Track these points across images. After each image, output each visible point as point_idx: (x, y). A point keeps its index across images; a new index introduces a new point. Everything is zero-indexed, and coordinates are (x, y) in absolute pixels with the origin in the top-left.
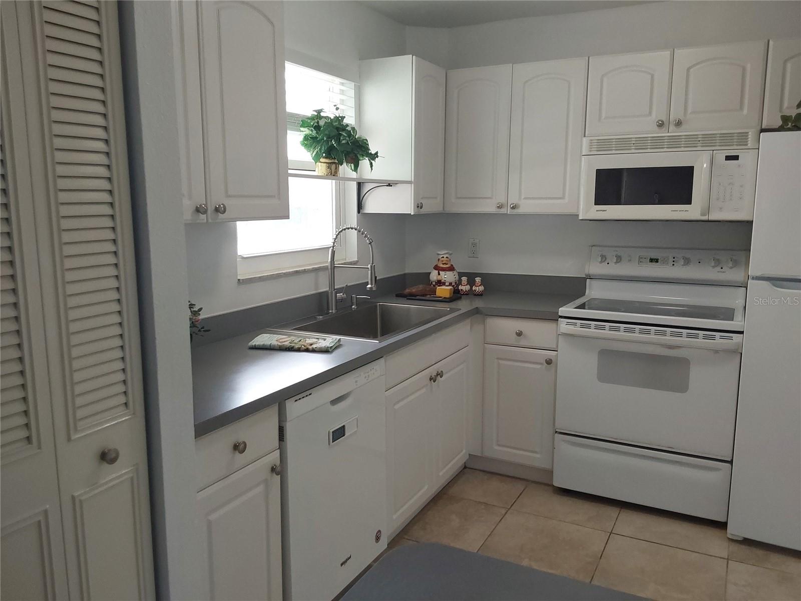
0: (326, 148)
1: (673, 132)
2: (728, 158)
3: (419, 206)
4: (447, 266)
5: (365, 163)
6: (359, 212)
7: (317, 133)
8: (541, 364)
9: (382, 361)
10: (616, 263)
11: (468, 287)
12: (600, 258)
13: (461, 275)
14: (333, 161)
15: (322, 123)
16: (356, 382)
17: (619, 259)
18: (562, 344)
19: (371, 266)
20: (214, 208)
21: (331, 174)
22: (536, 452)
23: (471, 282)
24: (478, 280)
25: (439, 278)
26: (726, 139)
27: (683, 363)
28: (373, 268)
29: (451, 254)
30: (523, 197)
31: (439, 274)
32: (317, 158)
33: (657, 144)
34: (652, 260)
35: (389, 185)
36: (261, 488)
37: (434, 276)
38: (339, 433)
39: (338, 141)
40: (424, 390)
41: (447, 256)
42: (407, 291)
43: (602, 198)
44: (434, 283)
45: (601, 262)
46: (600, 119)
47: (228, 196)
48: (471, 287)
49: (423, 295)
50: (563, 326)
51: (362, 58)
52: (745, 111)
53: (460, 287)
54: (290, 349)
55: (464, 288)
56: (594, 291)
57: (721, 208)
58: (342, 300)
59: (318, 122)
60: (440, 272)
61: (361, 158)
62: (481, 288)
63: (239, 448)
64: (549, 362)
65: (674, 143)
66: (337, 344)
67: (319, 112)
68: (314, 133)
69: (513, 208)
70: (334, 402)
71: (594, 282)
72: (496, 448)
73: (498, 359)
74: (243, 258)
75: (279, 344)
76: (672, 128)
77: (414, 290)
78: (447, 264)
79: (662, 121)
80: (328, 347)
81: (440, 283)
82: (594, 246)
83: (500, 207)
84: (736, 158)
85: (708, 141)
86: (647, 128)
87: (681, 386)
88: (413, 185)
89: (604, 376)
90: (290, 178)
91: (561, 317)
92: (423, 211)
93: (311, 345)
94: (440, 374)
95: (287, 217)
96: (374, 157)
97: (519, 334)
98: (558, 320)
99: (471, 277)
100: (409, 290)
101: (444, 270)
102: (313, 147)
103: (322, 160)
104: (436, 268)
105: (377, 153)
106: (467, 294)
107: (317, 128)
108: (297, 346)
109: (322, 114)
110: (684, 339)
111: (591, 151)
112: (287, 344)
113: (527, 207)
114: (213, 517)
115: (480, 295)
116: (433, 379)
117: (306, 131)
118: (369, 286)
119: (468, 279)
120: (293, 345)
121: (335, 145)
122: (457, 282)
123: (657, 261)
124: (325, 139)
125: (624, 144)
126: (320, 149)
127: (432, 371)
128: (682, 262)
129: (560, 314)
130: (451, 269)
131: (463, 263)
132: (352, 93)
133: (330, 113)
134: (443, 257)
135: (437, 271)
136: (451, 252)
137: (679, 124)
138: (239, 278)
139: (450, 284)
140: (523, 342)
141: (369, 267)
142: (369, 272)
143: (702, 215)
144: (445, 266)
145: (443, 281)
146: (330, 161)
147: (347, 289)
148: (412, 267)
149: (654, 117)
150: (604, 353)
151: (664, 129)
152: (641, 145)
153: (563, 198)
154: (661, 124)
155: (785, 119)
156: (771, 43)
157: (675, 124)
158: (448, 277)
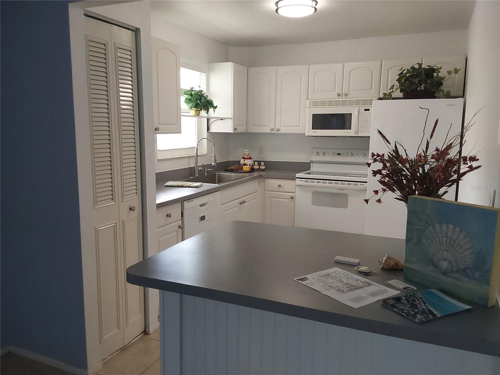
0: (195, 104)
2: (365, 110)
3: (235, 129)
4: (248, 157)
5: (211, 110)
6: (208, 132)
7: (191, 97)
8: (289, 199)
9: (219, 192)
10: (323, 155)
11: (258, 167)
12: (316, 153)
13: (255, 161)
14: (198, 109)
15: (193, 93)
16: (209, 199)
17: (324, 154)
18: (298, 190)
19: (214, 155)
20: (154, 129)
21: (197, 115)
23: (259, 164)
24: (262, 163)
25: (245, 162)
26: (365, 102)
27: (346, 196)
28: (215, 156)
30: (282, 126)
31: (244, 161)
32: (191, 108)
33: (337, 103)
34: (338, 154)
35: (222, 120)
36: (175, 233)
37: (242, 162)
38: (203, 218)
39: (201, 101)
40: (237, 208)
41: (248, 152)
42: (230, 168)
43: (315, 126)
44: (242, 165)
45: (317, 155)
46: (314, 92)
47: (159, 124)
48: (259, 167)
49: (237, 170)
50: (298, 182)
51: (209, 63)
52: (373, 90)
53: (254, 167)
54: (182, 187)
55: (256, 167)
56: (314, 168)
57: (363, 131)
59: (191, 93)
60: (245, 160)
61: (210, 108)
62: (264, 167)
63: (168, 216)
64: (292, 198)
65: (344, 103)
66: (201, 185)
67: (192, 88)
68: (190, 97)
69: (277, 130)
70: (201, 206)
71: (314, 164)
73: (270, 197)
74: (159, 150)
75: (177, 185)
76: (343, 97)
77: (233, 168)
78: (248, 156)
80: (196, 186)
81: (245, 165)
82: (314, 148)
83: (272, 130)
84: (368, 110)
85: (358, 102)
86: (333, 96)
88: (232, 120)
89: (314, 203)
90: (182, 117)
91: (297, 178)
92: (237, 131)
93: (190, 185)
94: (244, 202)
95: (181, 133)
96: (215, 108)
97: (279, 186)
98: (295, 179)
99: (259, 162)
101: (246, 159)
102: (189, 103)
103: (193, 109)
105: (217, 106)
106: (257, 170)
107: (191, 95)
108: (185, 186)
109: (193, 89)
110: (346, 185)
111: (310, 106)
112: (180, 185)
113: (284, 130)
114: (160, 239)
115: (263, 170)
116: (241, 203)
117: (187, 96)
118: (213, 164)
120: (183, 185)
121: (199, 103)
122: (253, 165)
123: (340, 154)
124: (195, 100)
125: (323, 103)
126: (193, 104)
127: (241, 200)
128: (350, 155)
129: (296, 177)
130: (250, 158)
131: (256, 156)
132: (204, 78)
133: (197, 89)
134: (246, 153)
135: (244, 159)
136: (250, 151)
137: (346, 95)
138: (158, 159)
139: (250, 165)
140: (281, 190)
142: (213, 158)
143: (356, 134)
144: (247, 157)
146: (197, 109)
147: (203, 166)
148: (232, 158)
149: (336, 92)
150: (314, 193)
151: (340, 97)
152: (331, 104)
153: (299, 126)
154: (339, 95)
155: (385, 94)
156: (383, 61)
157: (338, 96)
158: (248, 162)
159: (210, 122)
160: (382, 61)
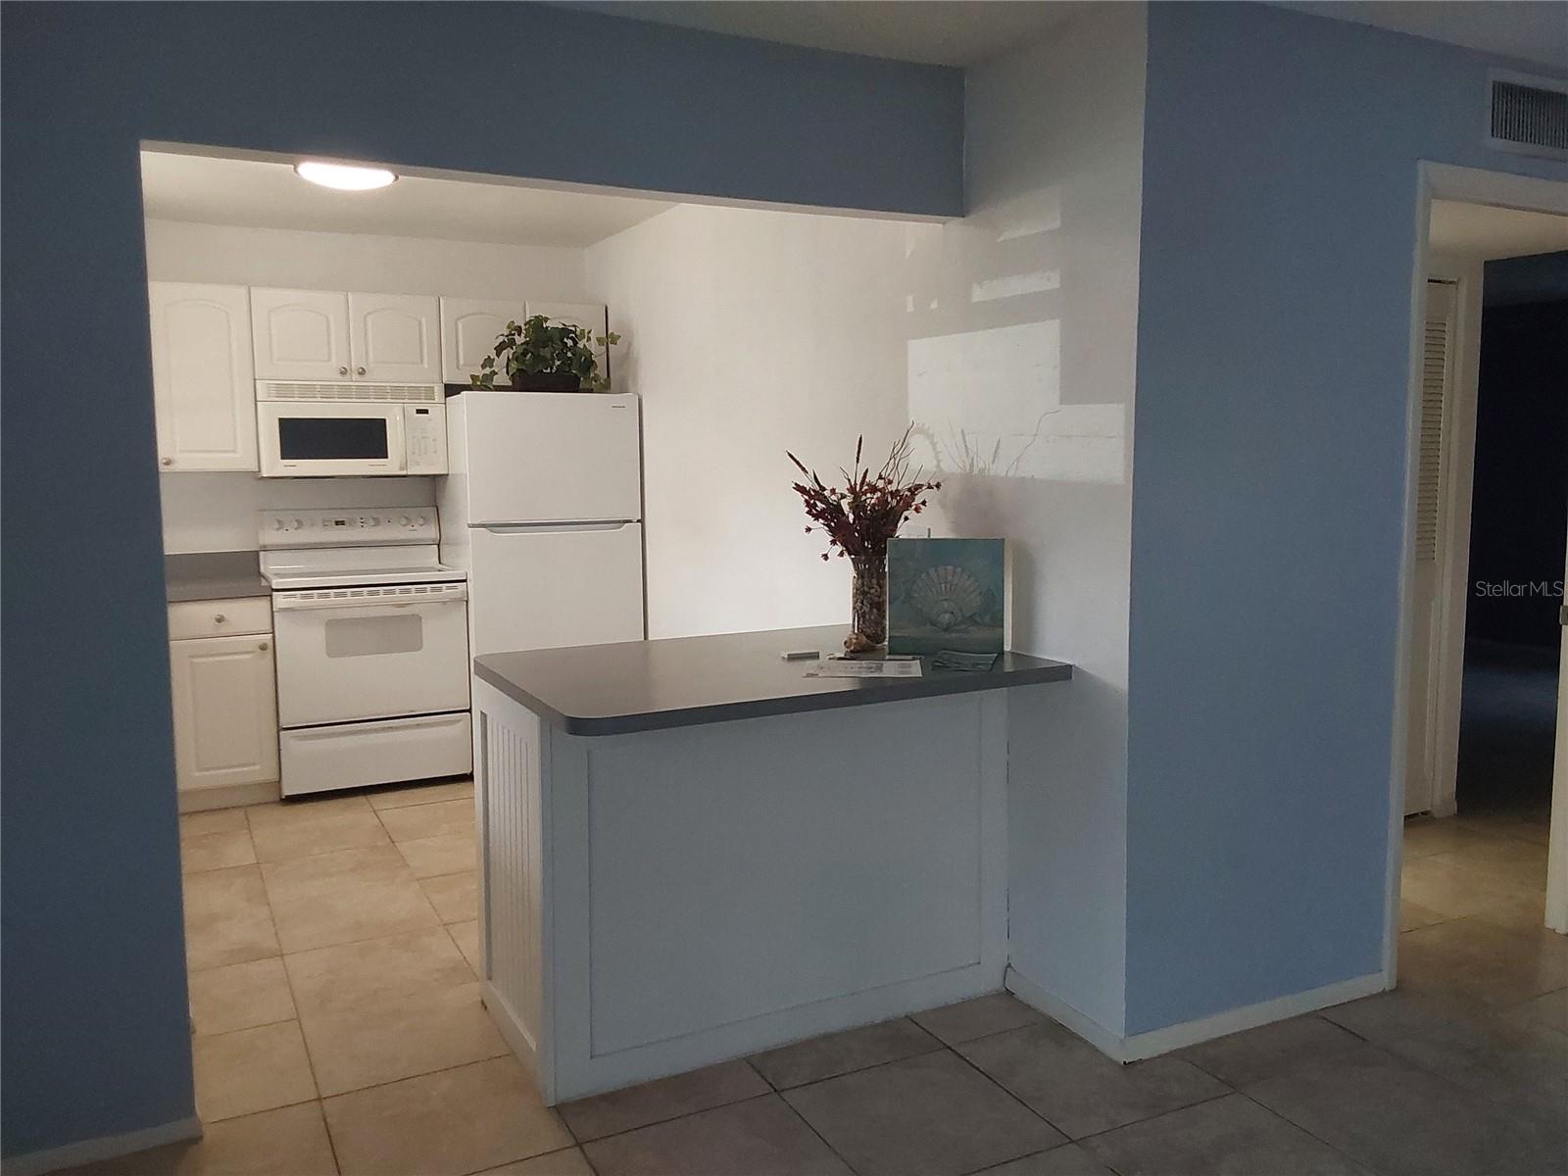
1: (355, 380)
2: (419, 411)
8: (253, 653)
10: (297, 528)
12: (276, 524)
17: (300, 524)
18: (281, 622)
22: (253, 764)
26: (414, 393)
27: (415, 620)
30: (178, 450)
33: (345, 393)
34: (337, 523)
43: (289, 450)
45: (278, 529)
46: (272, 360)
50: (280, 600)
52: (425, 365)
56: (271, 564)
57: (418, 462)
64: (263, 648)
65: (363, 393)
69: (168, 464)
71: (267, 555)
72: (197, 774)
73: (191, 657)
76: (355, 376)
79: (344, 369)
82: (269, 510)
84: (426, 412)
85: (397, 393)
86: (325, 372)
87: (416, 645)
89: (334, 650)
91: (275, 590)
97: (220, 620)
98: (271, 595)
110: (410, 595)
111: (269, 396)
113: (186, 463)
123: (342, 523)
125: (307, 392)
128: (371, 522)
129: (274, 587)
137: (362, 372)
140: (225, 629)
143: (401, 469)
149: (337, 362)
150: (332, 624)
151: (348, 376)
152: (327, 393)
153: (234, 451)
154: (343, 372)
155: (474, 377)
156: (442, 301)
160: (439, 299)
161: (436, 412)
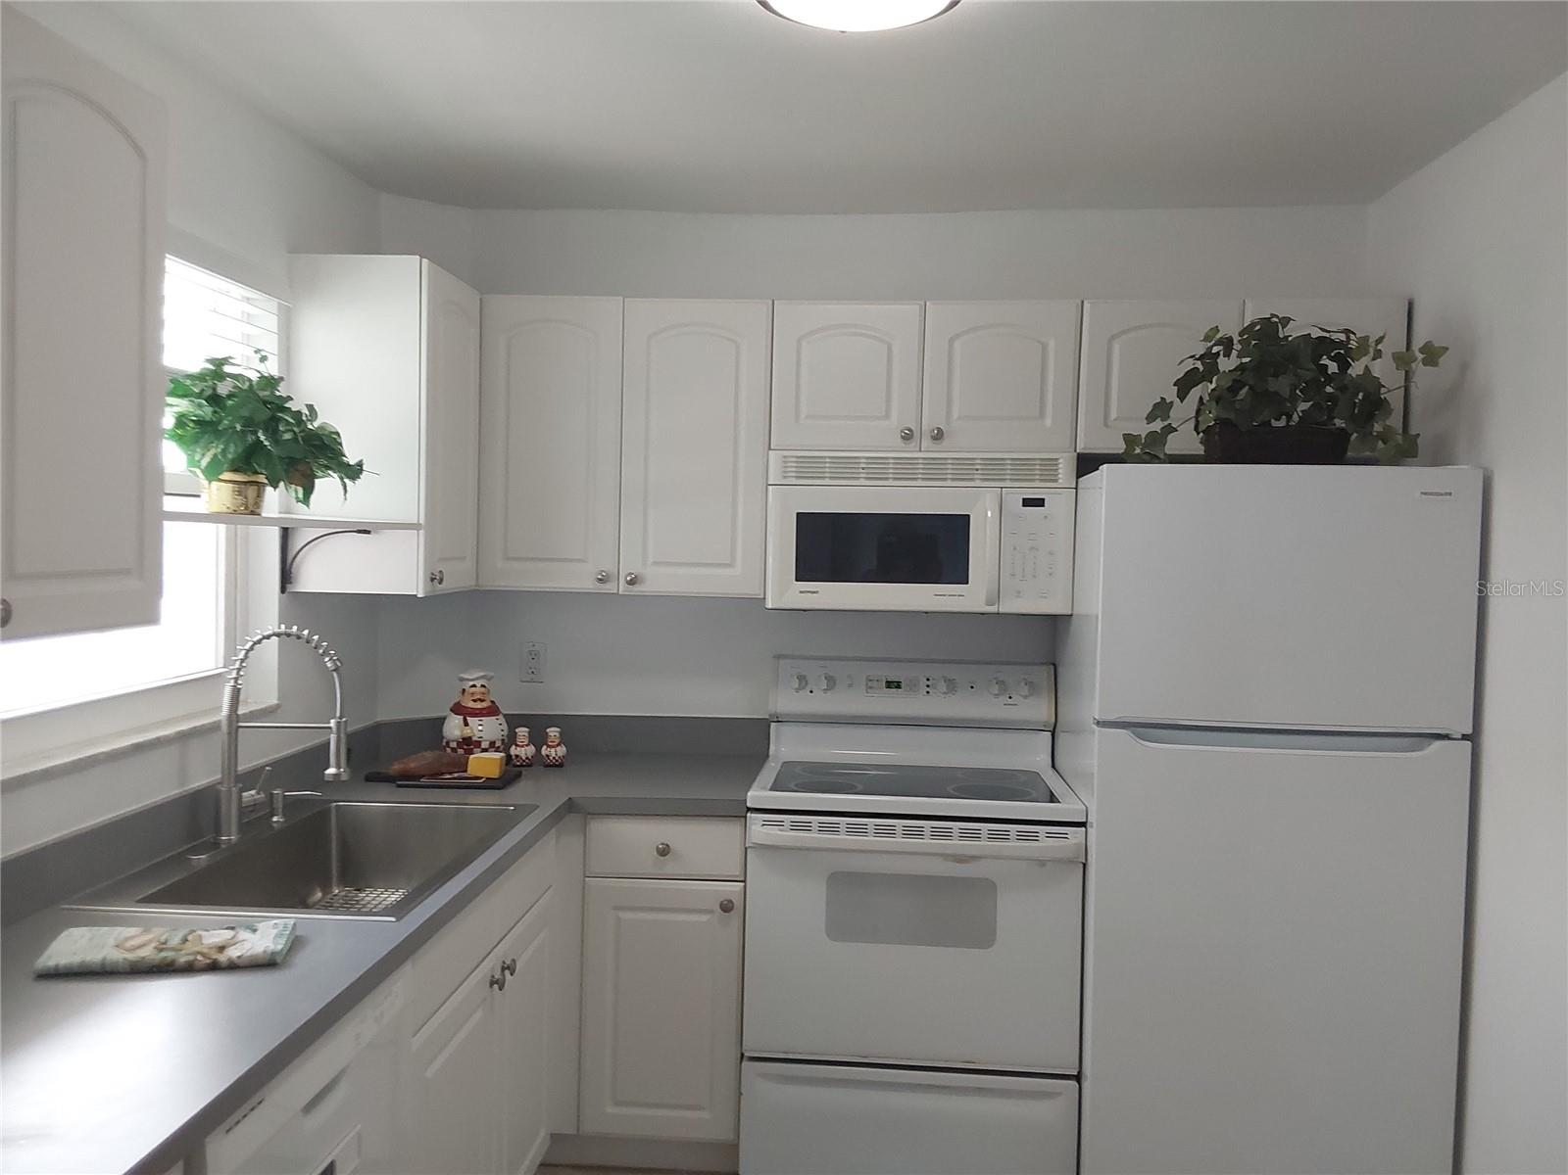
0: (240, 450)
1: (927, 450)
2: (1027, 503)
3: (435, 578)
4: (484, 705)
5: (327, 485)
6: (283, 590)
7: (215, 413)
8: (711, 912)
10: (827, 690)
11: (531, 750)
12: (796, 681)
13: (513, 721)
14: (252, 478)
15: (223, 389)
16: (358, 1036)
17: (831, 683)
18: (755, 865)
19: (337, 723)
21: (246, 509)
22: (700, 1107)
23: (538, 739)
24: (553, 732)
25: (467, 732)
26: (1022, 469)
27: (984, 889)
28: (343, 727)
29: (489, 679)
30: (651, 560)
31: (466, 724)
32: (210, 472)
33: (905, 471)
34: (889, 684)
35: (363, 531)
37: (454, 728)
39: (274, 434)
40: (479, 1014)
41: (482, 682)
42: (395, 766)
43: (809, 567)
44: (454, 745)
45: (798, 689)
46: (797, 418)
47: (13, 577)
48: (538, 750)
49: (434, 776)
50: (757, 825)
51: (295, 249)
52: (1048, 422)
53: (515, 751)
54: (165, 969)
55: (524, 751)
56: (787, 747)
57: (1019, 592)
58: (255, 806)
59: (214, 389)
60: (469, 719)
61: (320, 474)
62: (562, 750)
64: (727, 907)
65: (934, 471)
67: (219, 363)
68: (207, 412)
69: (632, 582)
70: (310, 1107)
71: (786, 728)
72: (610, 1110)
73: (616, 908)
75: (130, 956)
76: (926, 443)
77: (413, 764)
78: (482, 701)
79: (910, 430)
80: (273, 953)
81: (469, 744)
82: (783, 657)
83: (603, 580)
84: (1040, 503)
85: (993, 470)
86: (879, 438)
87: (983, 936)
88: (422, 532)
89: (840, 928)
90: (166, 524)
91: (752, 810)
92: (444, 588)
93: (222, 949)
94: (509, 968)
95: (154, 620)
96: (352, 472)
97: (664, 851)
98: (746, 817)
99: (537, 726)
100: (402, 766)
101: (476, 713)
102: (202, 444)
103: (227, 476)
104: (458, 709)
105: (360, 464)
106: (529, 764)
107: (214, 399)
109: (227, 369)
110: (983, 843)
111: (785, 477)
112: (147, 953)
113: (660, 581)
115: (558, 765)
116: (497, 983)
117: (182, 405)
118: (331, 771)
119: (529, 732)
120: (167, 955)
121: (266, 443)
122: (506, 741)
123: (898, 685)
124: (239, 428)
125: (845, 469)
126: (224, 451)
127: (495, 962)
128: (943, 687)
129: (749, 805)
130: (492, 711)
131: (515, 695)
132: (272, 322)
133: (247, 367)
134: (474, 686)
135: (461, 717)
136: (492, 674)
137: (938, 436)
139: (493, 746)
140: (670, 867)
141: (333, 723)
142: (333, 737)
143: (989, 603)
144: (479, 705)
145: (474, 739)
146: (246, 479)
147: (265, 775)
148: (397, 706)
149: (897, 421)
150: (839, 881)
151: (913, 444)
152: (876, 471)
153: (731, 566)
154: (908, 436)
155: (1130, 439)
156: (1087, 305)
157: (932, 437)
158: (486, 729)
159: (298, 541)
160: (1083, 302)
161: (1058, 502)
